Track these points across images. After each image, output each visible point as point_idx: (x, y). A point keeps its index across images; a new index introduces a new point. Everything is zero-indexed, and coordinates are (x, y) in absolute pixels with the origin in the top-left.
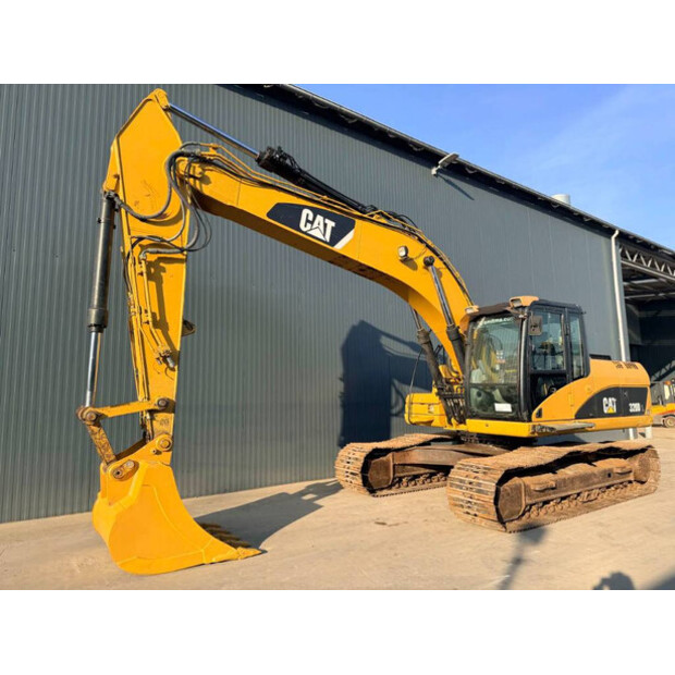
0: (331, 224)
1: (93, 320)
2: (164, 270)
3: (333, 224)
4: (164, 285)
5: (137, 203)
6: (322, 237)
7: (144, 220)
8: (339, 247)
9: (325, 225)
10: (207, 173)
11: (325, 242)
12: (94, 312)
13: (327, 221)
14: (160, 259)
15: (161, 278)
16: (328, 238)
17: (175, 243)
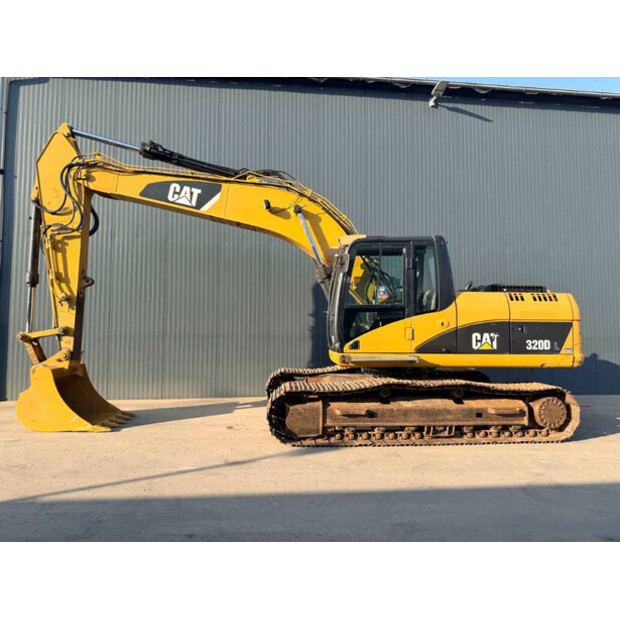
0: (197, 192)
1: (28, 280)
2: (67, 244)
3: (199, 191)
4: (67, 255)
5: (49, 203)
6: (189, 204)
7: (54, 213)
8: (205, 209)
9: (192, 193)
10: (93, 174)
11: (192, 207)
12: (28, 275)
13: (193, 190)
14: (65, 238)
15: (65, 250)
16: (194, 203)
17: (69, 226)
